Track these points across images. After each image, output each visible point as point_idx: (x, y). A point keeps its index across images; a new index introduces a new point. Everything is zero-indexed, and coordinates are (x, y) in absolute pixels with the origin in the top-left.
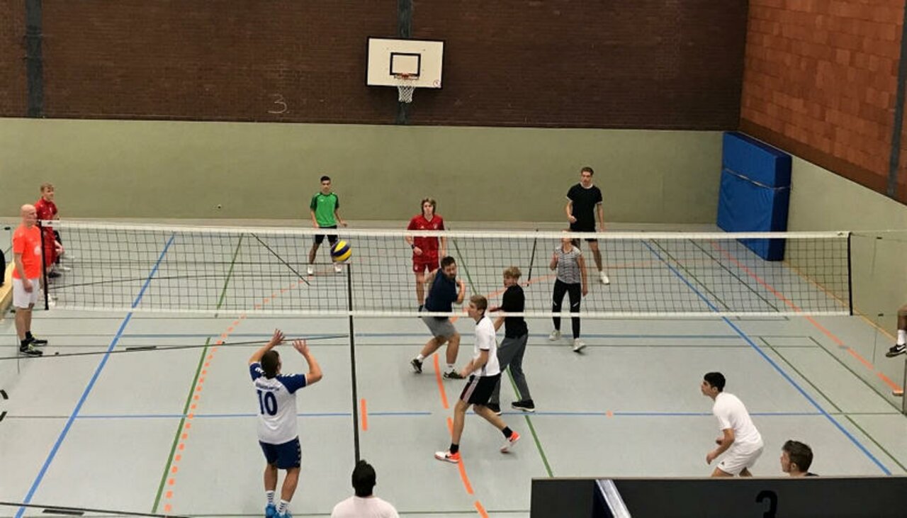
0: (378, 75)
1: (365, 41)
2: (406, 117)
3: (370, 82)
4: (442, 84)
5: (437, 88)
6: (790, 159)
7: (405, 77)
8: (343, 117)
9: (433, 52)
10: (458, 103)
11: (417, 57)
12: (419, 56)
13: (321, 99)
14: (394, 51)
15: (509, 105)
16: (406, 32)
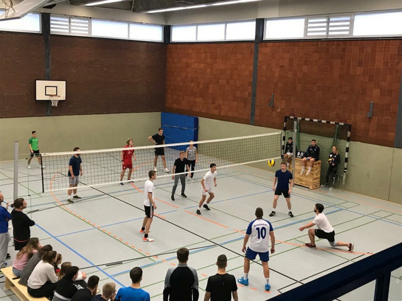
0: (40, 96)
1: (34, 81)
2: (50, 113)
3: (37, 99)
4: (66, 98)
5: (64, 100)
6: (198, 119)
7: (51, 96)
8: (24, 115)
9: (62, 85)
10: (70, 106)
11: (56, 88)
12: (56, 87)
13: (14, 107)
14: (46, 85)
15: (90, 106)
16: (49, 77)
